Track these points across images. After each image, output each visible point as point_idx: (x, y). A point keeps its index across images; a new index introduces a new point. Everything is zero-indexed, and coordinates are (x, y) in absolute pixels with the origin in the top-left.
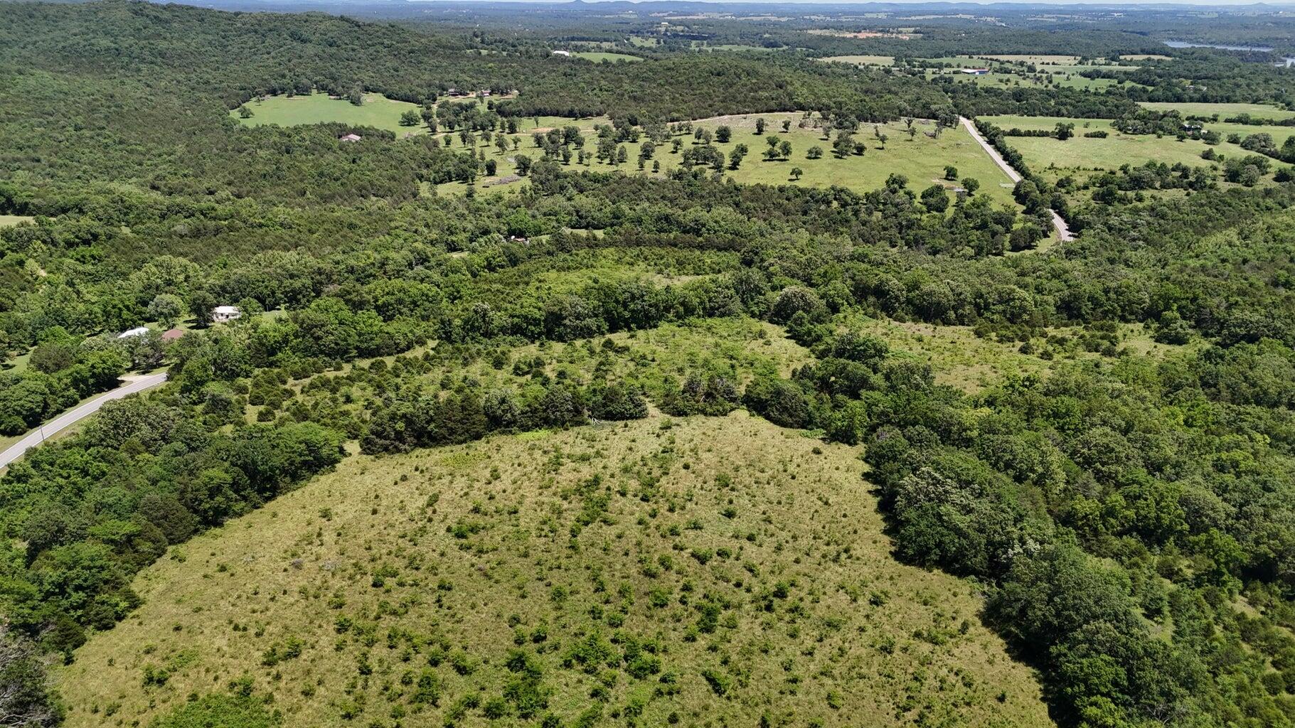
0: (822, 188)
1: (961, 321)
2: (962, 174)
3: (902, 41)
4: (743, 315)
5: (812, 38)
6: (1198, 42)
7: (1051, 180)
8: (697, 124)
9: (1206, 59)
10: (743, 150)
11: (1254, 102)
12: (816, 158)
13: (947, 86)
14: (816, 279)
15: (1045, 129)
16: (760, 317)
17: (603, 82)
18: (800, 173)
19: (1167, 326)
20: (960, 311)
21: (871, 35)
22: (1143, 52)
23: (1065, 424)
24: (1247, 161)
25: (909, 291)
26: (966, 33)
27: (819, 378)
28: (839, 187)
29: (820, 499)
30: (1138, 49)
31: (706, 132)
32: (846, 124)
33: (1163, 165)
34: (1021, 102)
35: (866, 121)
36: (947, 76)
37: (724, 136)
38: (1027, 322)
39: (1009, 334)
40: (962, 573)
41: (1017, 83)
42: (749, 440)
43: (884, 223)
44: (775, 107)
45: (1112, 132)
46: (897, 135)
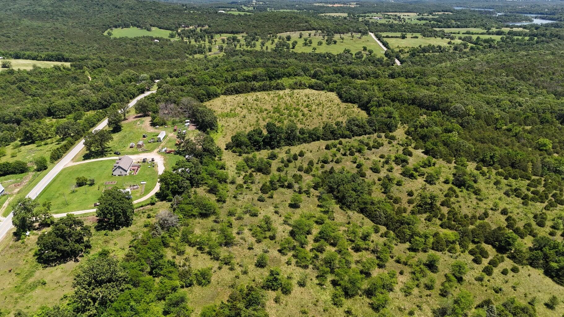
0: (323, 53)
2: (368, 49)
3: (351, 7)
5: (316, 7)
6: (466, 7)
7: (397, 50)
8: (279, 35)
9: (465, 13)
10: (296, 42)
11: (475, 27)
12: (320, 45)
13: (367, 23)
15: (398, 36)
16: (309, 77)
17: (242, 21)
18: (316, 49)
21: (339, 5)
22: (443, 11)
24: (462, 44)
26: (376, 4)
28: (329, 52)
29: (327, 97)
30: (441, 10)
31: (282, 37)
32: (330, 34)
33: (433, 46)
34: (391, 28)
35: (337, 33)
36: (367, 20)
37: (289, 38)
41: (392, 22)
42: (310, 92)
44: (305, 29)
45: (420, 37)
46: (348, 38)
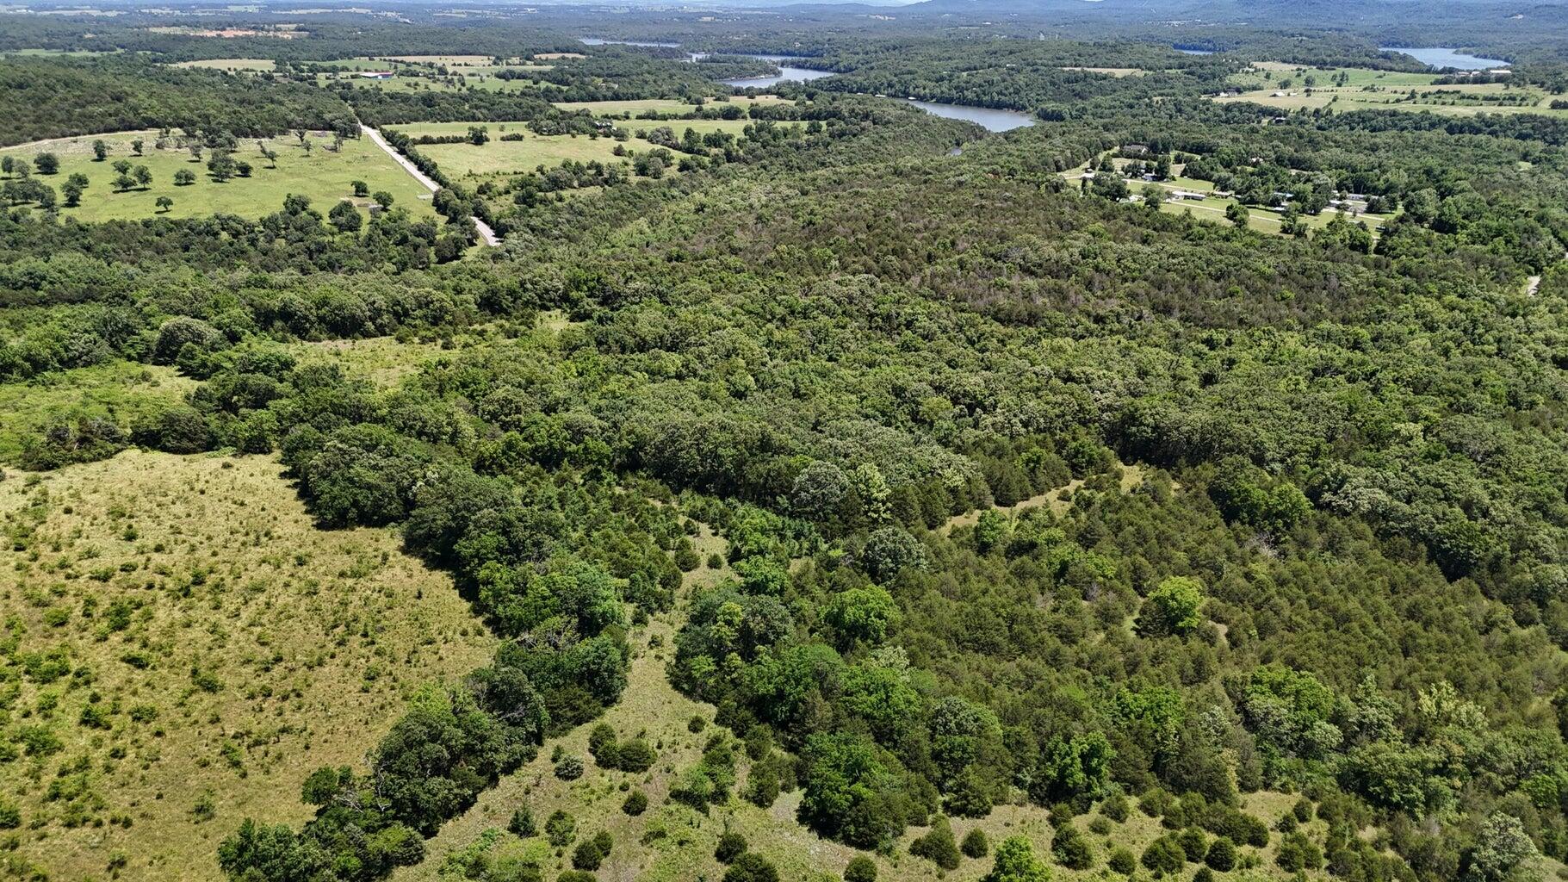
0: (203, 218)
1: (381, 331)
2: (373, 187)
3: (283, 40)
4: (117, 361)
5: (158, 38)
6: (612, 39)
7: (471, 187)
9: (618, 56)
10: (82, 181)
11: (661, 98)
12: (187, 184)
13: (347, 94)
14: (207, 311)
15: (458, 134)
16: (141, 359)
18: (170, 203)
19: (576, 305)
20: (379, 321)
21: (240, 33)
22: (558, 50)
23: (473, 391)
24: (653, 154)
25: (318, 309)
26: (362, 30)
27: (218, 399)
28: (224, 215)
29: (235, 503)
30: (552, 47)
31: (19, 162)
32: (219, 141)
33: (577, 163)
34: (430, 107)
35: (247, 136)
36: (344, 81)
37: (48, 165)
38: (450, 323)
39: (430, 334)
40: (382, 523)
41: (427, 87)
42: (144, 473)
43: (289, 249)
44: (116, 125)
45: (528, 134)
46: (289, 150)
